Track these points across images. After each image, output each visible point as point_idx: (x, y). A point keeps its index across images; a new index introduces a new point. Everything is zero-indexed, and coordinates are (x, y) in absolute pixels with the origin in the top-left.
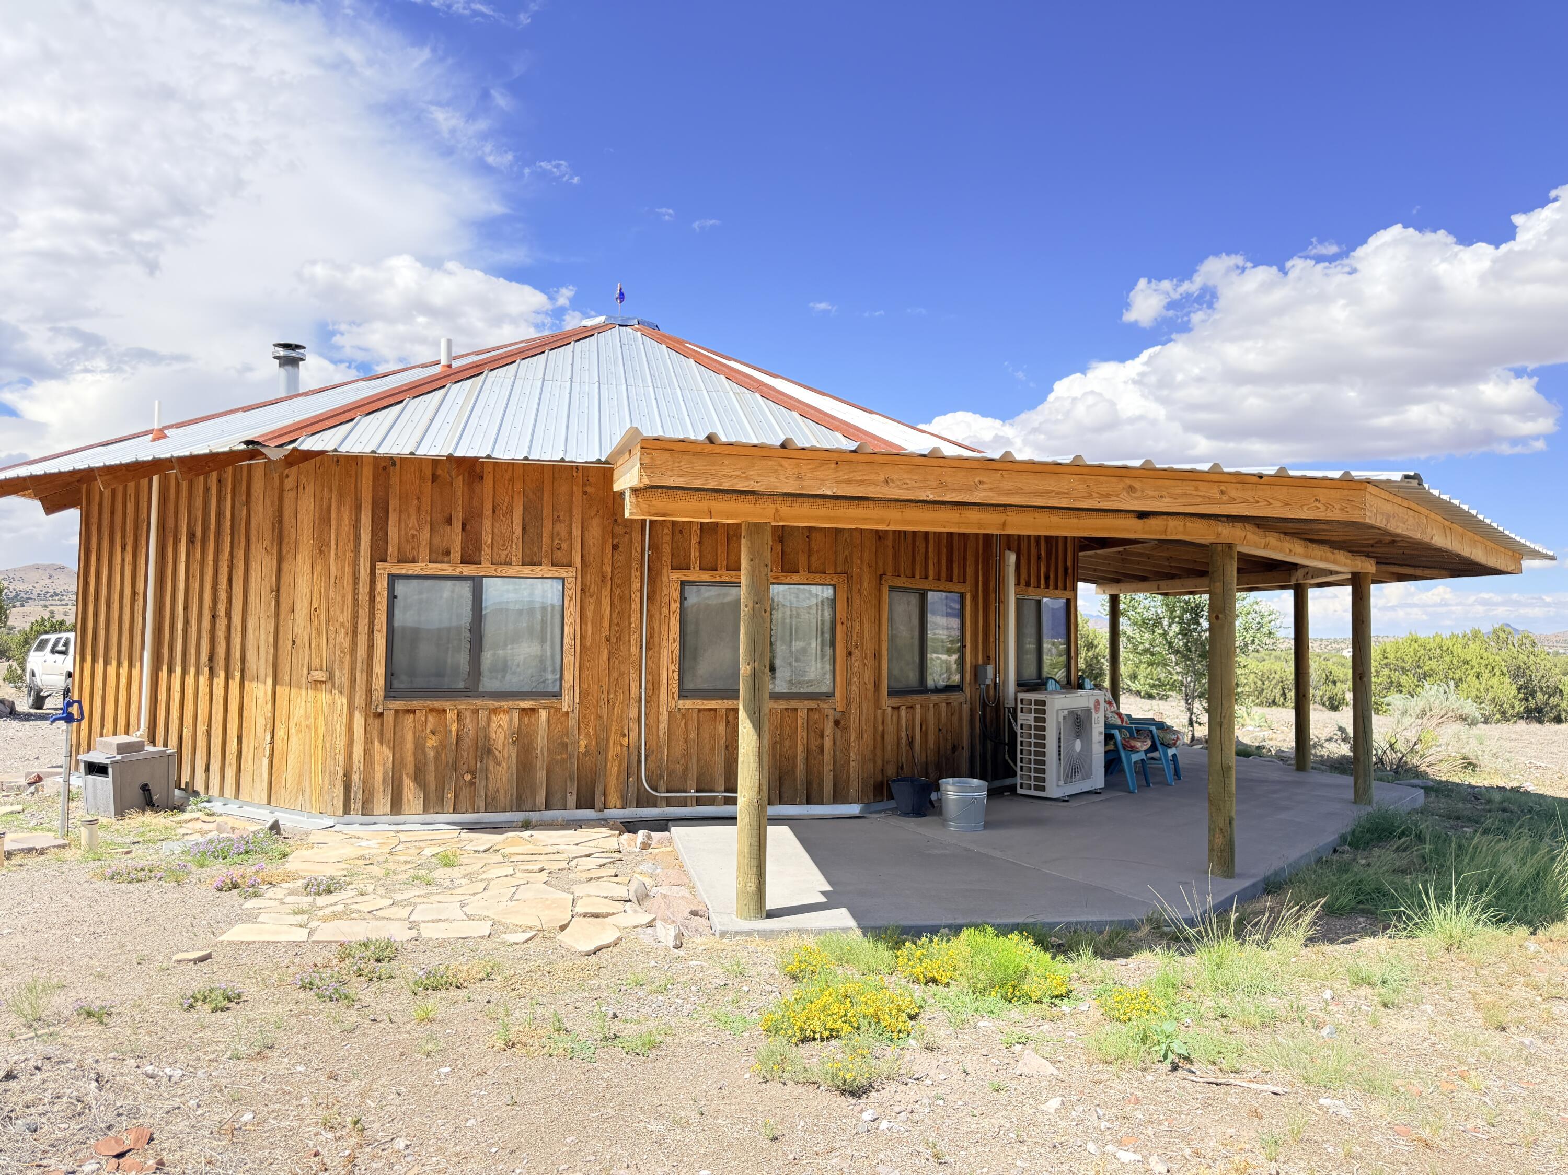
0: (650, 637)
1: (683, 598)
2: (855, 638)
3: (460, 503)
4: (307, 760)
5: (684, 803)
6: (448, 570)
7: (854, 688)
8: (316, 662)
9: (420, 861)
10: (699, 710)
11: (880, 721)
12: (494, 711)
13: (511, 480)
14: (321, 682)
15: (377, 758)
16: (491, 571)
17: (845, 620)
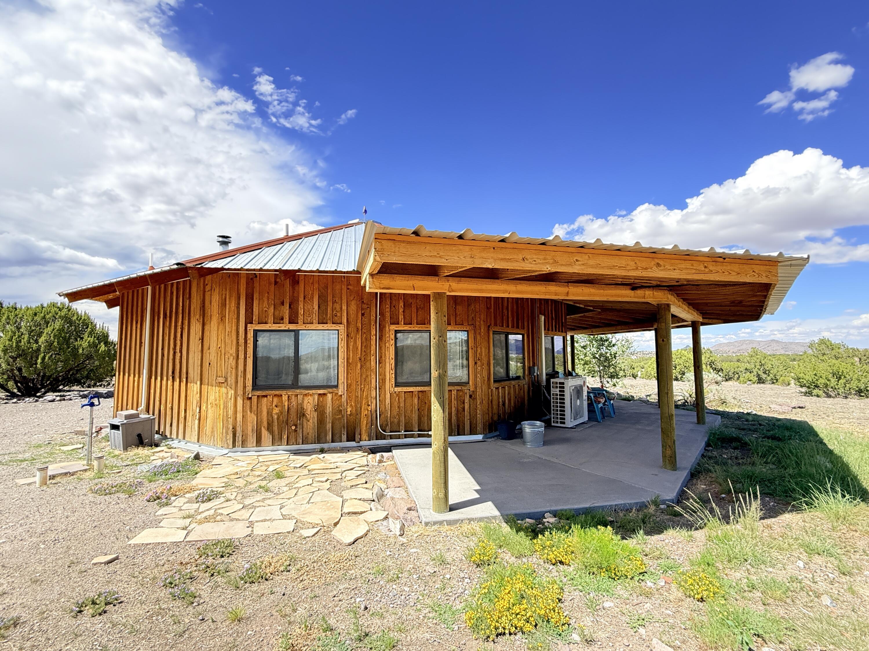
0: (381, 357)
1: (396, 338)
2: (478, 354)
3: (288, 294)
4: (215, 421)
5: (399, 437)
6: (283, 327)
7: (478, 379)
8: (219, 374)
9: (266, 475)
10: (405, 392)
11: (490, 395)
12: (306, 395)
13: (312, 283)
14: (222, 383)
15: (249, 419)
16: (303, 327)
17: (473, 347)
